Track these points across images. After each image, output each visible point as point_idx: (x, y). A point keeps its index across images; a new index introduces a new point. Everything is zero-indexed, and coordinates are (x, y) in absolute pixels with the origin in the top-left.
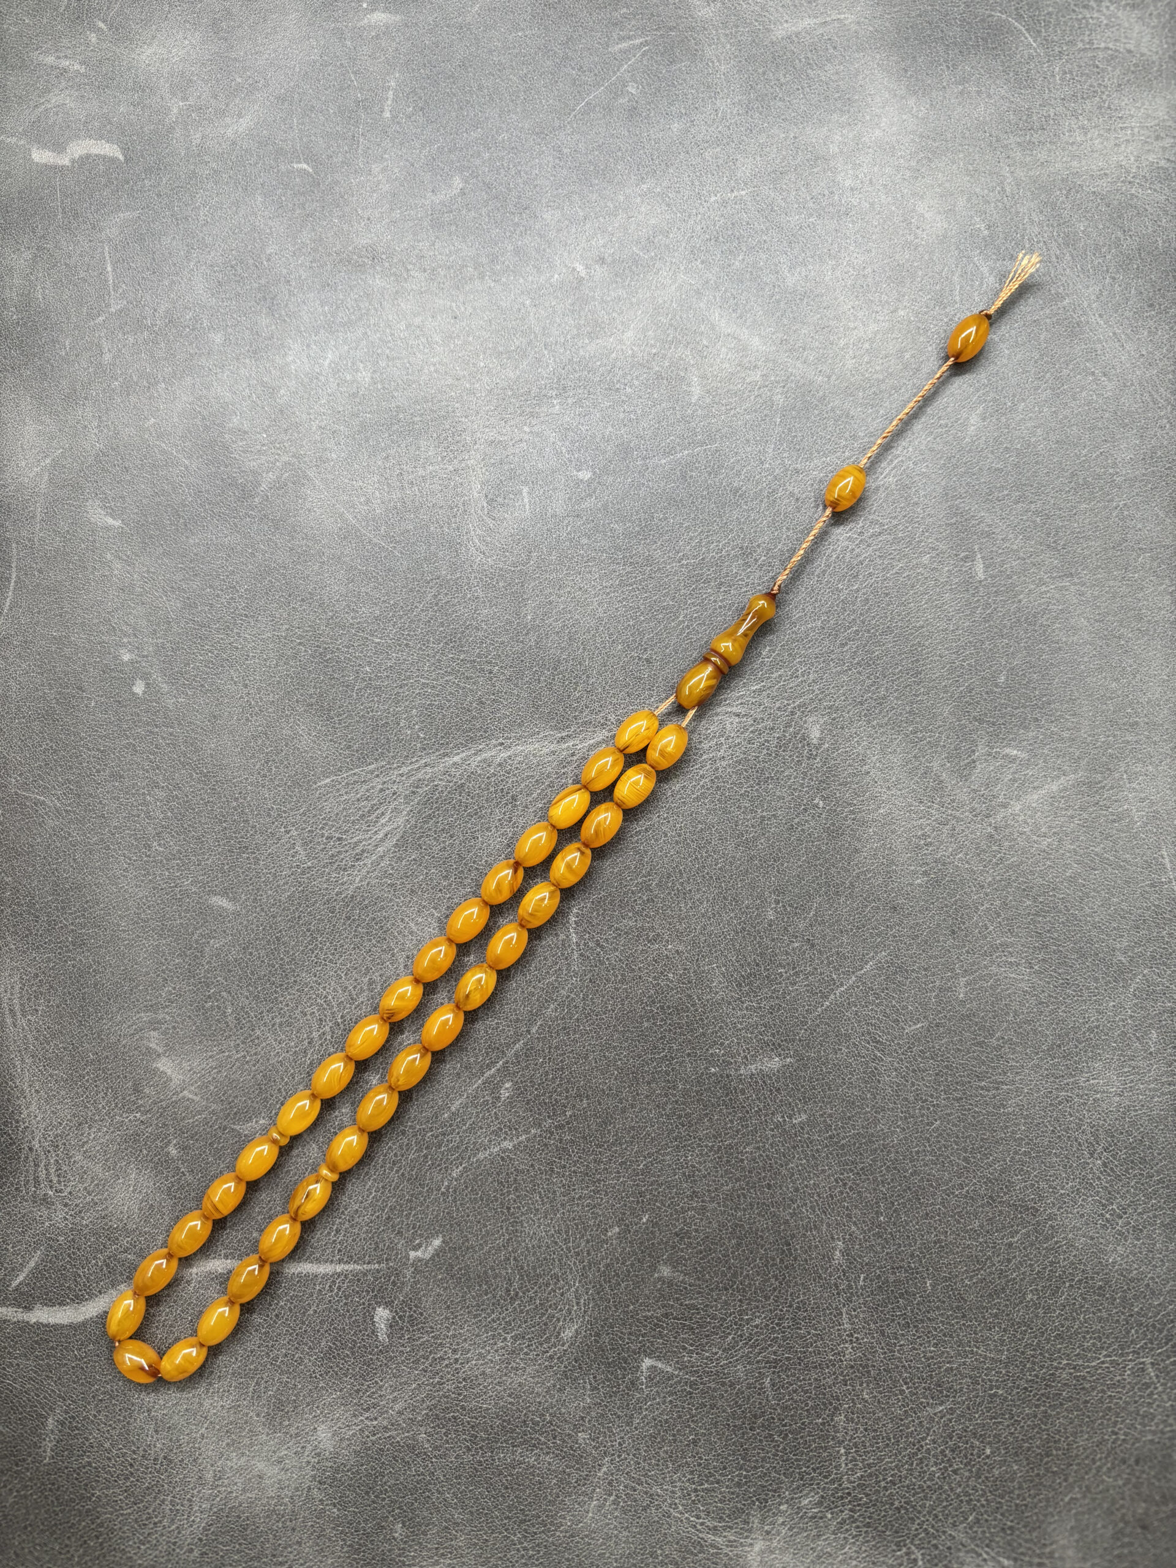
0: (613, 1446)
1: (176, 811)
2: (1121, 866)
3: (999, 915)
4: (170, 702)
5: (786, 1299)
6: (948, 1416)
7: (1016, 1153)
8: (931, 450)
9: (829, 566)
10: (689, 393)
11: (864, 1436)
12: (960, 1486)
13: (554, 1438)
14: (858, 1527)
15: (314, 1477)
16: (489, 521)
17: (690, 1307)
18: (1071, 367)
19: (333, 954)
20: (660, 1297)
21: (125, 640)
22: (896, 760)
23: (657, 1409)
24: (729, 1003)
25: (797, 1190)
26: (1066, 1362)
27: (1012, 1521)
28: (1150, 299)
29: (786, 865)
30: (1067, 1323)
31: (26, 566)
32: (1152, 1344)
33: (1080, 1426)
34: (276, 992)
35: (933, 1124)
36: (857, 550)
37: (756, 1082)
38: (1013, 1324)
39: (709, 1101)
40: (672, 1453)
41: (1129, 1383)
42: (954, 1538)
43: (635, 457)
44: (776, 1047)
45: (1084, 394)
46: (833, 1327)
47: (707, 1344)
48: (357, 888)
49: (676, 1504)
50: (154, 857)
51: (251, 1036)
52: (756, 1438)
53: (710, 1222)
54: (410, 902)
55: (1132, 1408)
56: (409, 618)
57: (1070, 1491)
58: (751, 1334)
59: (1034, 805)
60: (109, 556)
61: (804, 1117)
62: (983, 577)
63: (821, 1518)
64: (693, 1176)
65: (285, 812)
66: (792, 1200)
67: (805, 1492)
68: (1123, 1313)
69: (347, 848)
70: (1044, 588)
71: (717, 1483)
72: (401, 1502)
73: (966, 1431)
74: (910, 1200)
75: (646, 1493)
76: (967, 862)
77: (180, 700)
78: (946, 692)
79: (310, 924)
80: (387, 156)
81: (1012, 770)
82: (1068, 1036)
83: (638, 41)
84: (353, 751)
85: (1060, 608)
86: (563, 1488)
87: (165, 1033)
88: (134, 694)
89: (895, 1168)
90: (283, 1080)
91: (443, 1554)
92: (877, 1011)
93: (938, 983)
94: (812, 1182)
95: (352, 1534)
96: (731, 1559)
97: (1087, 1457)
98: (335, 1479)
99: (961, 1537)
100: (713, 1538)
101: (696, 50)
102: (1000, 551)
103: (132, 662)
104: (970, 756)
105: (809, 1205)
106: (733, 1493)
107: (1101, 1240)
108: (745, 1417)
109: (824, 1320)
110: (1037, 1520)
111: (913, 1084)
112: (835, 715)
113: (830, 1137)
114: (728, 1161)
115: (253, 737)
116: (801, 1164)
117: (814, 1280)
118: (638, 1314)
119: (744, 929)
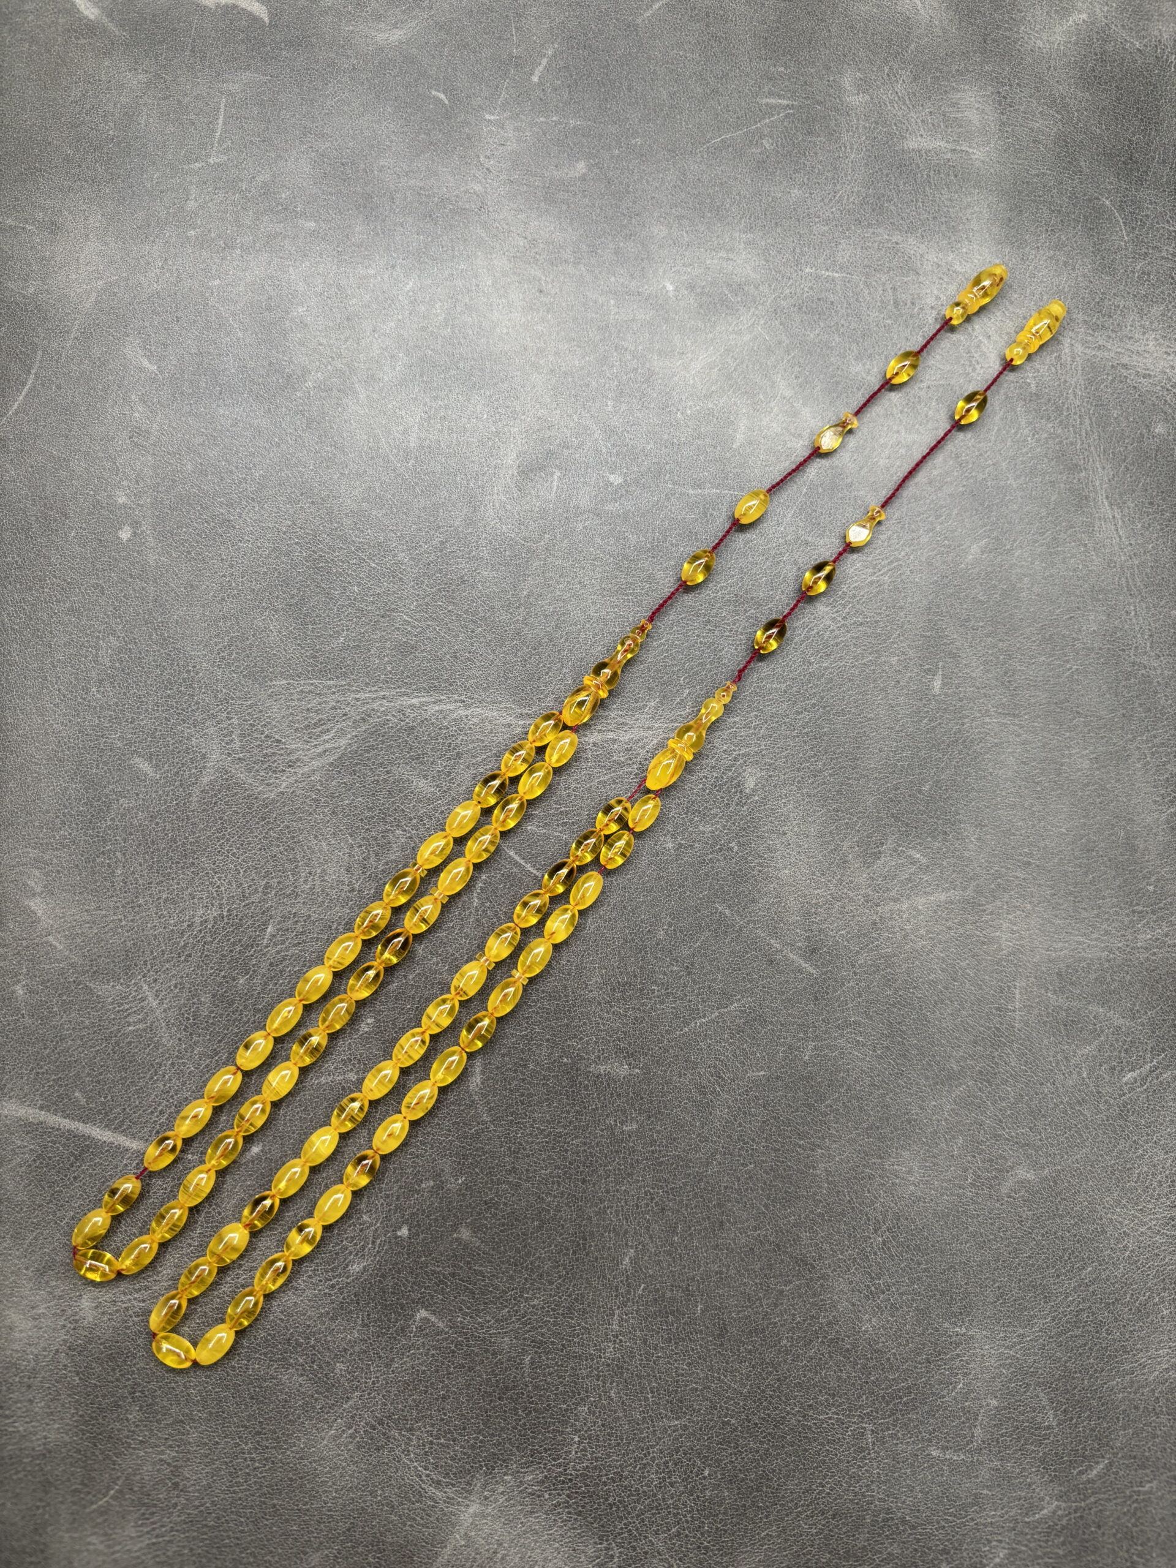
0: (366, 1383)
1: (125, 663)
2: (978, 985)
3: (860, 996)
4: (152, 558)
5: (568, 1289)
6: (680, 1432)
7: (812, 1212)
8: (930, 564)
9: (808, 638)
10: (733, 440)
11: (600, 1431)
12: (672, 1498)
13: (312, 1363)
14: (569, 1513)
15: (65, 1341)
16: (515, 490)
17: (476, 1272)
18: (1069, 532)
19: (238, 848)
20: (452, 1257)
21: (125, 483)
22: (814, 830)
23: (418, 1359)
24: (599, 1003)
25: (608, 1191)
26: (797, 1409)
27: (709, 1542)
28: (1152, 497)
29: (688, 893)
30: (810, 1375)
31: (45, 377)
32: (877, 1413)
33: (794, 1471)
34: (171, 868)
35: (747, 1165)
36: (837, 632)
37: (601, 1082)
38: (762, 1363)
39: (554, 1088)
40: (419, 1402)
41: (848, 1443)
42: (653, 1544)
43: (666, 478)
44: (629, 1055)
45: (1072, 561)
46: (602, 1325)
47: (483, 1310)
48: (281, 792)
49: (408, 1451)
50: (89, 701)
51: (133, 902)
52: (502, 1408)
53: (520, 1200)
54: (329, 821)
55: (843, 1466)
56: (410, 554)
57: (768, 1528)
58: (526, 1312)
59: (920, 907)
60: (133, 397)
61: (635, 1126)
62: (938, 693)
63: (539, 1496)
64: (518, 1153)
65: (232, 699)
66: (600, 1200)
67: (531, 1469)
68: (860, 1379)
69: (282, 752)
70: (987, 720)
71: (454, 1441)
72: (145, 1387)
73: (692, 1449)
74: (706, 1228)
75: (384, 1434)
76: (847, 940)
77: (162, 559)
78: (875, 784)
79: (224, 813)
80: (524, 117)
81: (910, 871)
82: (887, 1120)
83: (785, 102)
84: (317, 662)
85: (996, 741)
86: (307, 1411)
87: (47, 875)
88: (119, 538)
89: (701, 1197)
90: (152, 952)
91: (170, 1446)
92: (727, 1049)
93: (788, 1041)
94: (624, 1188)
95: (87, 1405)
96: (445, 1515)
97: (792, 1501)
98: (85, 1348)
99: (660, 1545)
100: (434, 1491)
101: (835, 131)
102: (960, 674)
103: (125, 506)
104: (878, 847)
105: (615, 1208)
106: (465, 1454)
107: (861, 1308)
108: (497, 1386)
109: (596, 1316)
110: (731, 1546)
111: (740, 1125)
112: (772, 773)
113: (653, 1152)
114: (554, 1148)
115: (224, 617)
116: (619, 1169)
117: (599, 1278)
118: (427, 1267)
119: (633, 940)
